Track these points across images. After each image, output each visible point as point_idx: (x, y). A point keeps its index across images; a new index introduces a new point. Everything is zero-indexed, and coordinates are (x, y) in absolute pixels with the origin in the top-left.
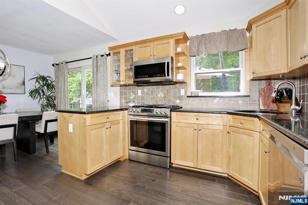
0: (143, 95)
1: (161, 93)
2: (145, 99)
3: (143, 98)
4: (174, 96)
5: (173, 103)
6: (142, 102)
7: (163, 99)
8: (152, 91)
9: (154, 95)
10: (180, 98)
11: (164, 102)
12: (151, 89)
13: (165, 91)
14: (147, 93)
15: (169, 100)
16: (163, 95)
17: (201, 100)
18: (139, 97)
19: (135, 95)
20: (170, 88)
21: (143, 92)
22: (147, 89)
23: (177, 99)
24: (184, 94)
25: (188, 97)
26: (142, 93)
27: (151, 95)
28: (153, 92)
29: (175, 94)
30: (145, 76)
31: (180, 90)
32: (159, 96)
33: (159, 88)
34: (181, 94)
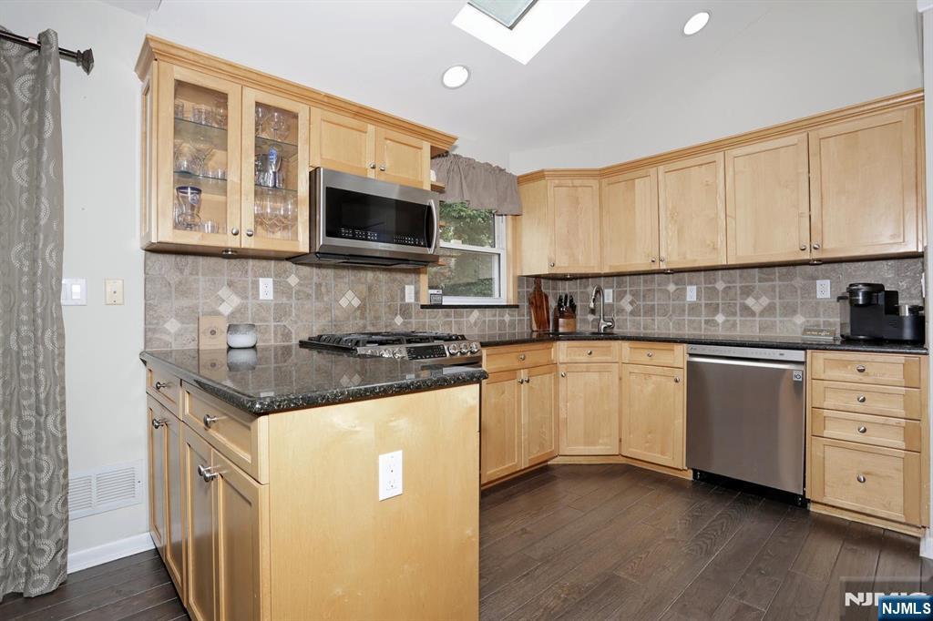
0: (284, 300)
1: (350, 294)
2: (294, 314)
3: (281, 311)
4: (390, 306)
5: (386, 326)
6: (275, 327)
7: (358, 313)
8: (319, 286)
9: (326, 299)
10: (405, 310)
11: (361, 323)
12: (315, 279)
13: (363, 288)
14: (299, 291)
15: (375, 317)
16: (356, 302)
17: (448, 315)
18: (263, 306)
19: (247, 298)
20: (377, 280)
21: (280, 289)
22: (300, 278)
23: (396, 315)
24: (412, 300)
25: (423, 307)
26: (276, 291)
27: (317, 298)
28: (323, 289)
29: (392, 298)
30: (366, 235)
31: (404, 288)
32: (344, 302)
33: (344, 277)
34: (407, 301)
